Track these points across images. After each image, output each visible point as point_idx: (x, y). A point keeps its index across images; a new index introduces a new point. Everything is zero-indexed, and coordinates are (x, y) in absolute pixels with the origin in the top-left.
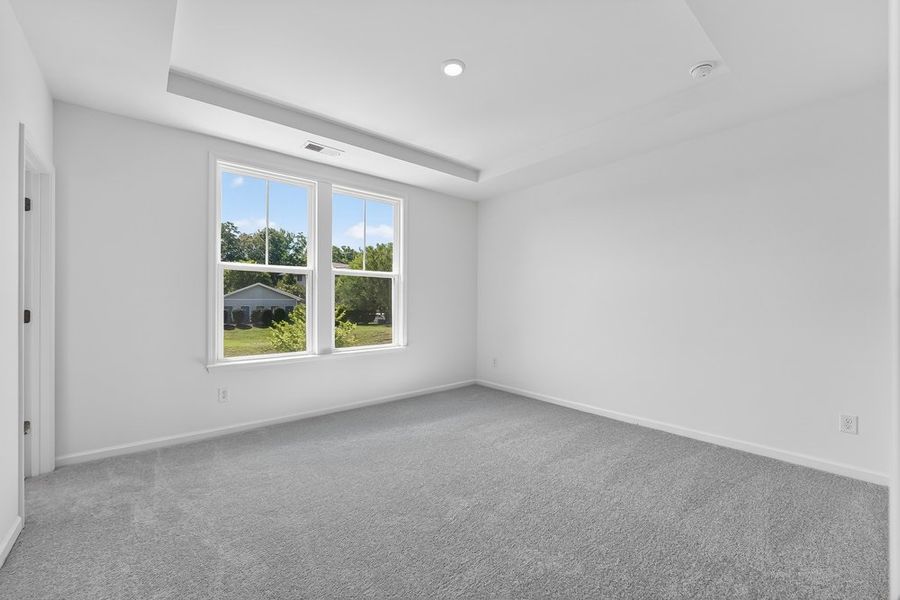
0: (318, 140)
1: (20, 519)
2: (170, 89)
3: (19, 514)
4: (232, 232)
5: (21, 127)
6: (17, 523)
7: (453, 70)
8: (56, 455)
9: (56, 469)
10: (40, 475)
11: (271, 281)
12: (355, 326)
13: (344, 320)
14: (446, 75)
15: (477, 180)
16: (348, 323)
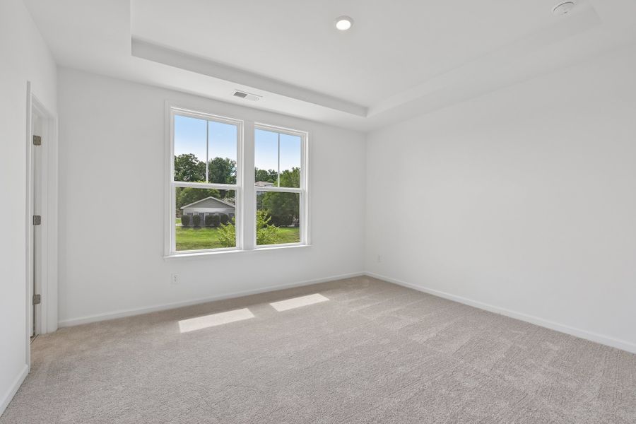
0: (243, 89)
1: (27, 366)
2: (133, 54)
3: (27, 363)
4: (194, 161)
5: (28, 83)
6: (25, 369)
7: (343, 25)
8: (59, 319)
9: (58, 329)
10: (47, 333)
11: (219, 196)
12: (278, 228)
13: (270, 223)
14: (337, 29)
15: (366, 116)
16: (273, 225)
